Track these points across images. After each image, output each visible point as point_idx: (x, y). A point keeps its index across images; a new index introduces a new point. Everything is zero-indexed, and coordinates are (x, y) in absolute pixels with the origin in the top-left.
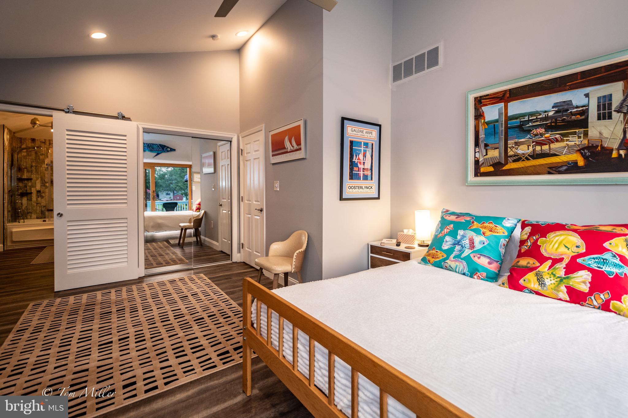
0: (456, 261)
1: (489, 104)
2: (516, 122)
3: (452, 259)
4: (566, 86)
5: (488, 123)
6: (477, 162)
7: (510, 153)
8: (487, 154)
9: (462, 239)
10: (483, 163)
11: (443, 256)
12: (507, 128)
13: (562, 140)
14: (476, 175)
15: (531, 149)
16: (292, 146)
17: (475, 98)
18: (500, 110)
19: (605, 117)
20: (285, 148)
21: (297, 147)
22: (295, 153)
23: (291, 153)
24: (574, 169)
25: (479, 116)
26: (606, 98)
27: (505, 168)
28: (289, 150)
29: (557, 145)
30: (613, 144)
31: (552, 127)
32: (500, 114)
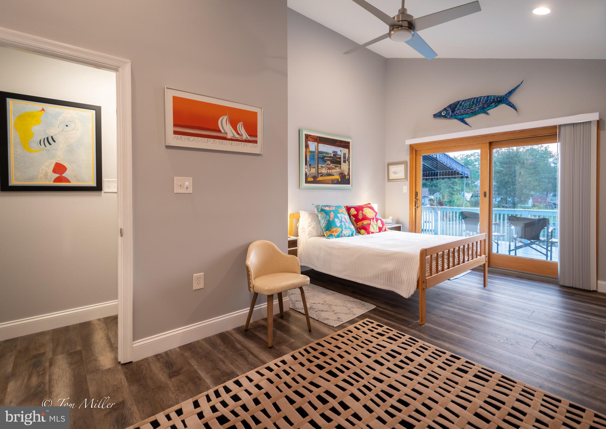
0: (346, 230)
1: (311, 141)
2: (321, 155)
3: (345, 230)
4: (336, 144)
5: (311, 152)
6: (306, 174)
7: (320, 172)
8: (310, 171)
9: (341, 218)
10: (309, 175)
11: (340, 230)
12: (318, 158)
13: (335, 169)
14: (306, 183)
15: (326, 171)
16: (238, 134)
17: (305, 134)
18: (315, 146)
19: (345, 162)
20: (220, 131)
21: (249, 138)
22: (243, 143)
23: (233, 142)
24: (338, 182)
25: (307, 146)
26: (345, 154)
27: (317, 179)
28: (229, 136)
29: (333, 171)
30: (346, 173)
31: (332, 162)
32: (316, 149)
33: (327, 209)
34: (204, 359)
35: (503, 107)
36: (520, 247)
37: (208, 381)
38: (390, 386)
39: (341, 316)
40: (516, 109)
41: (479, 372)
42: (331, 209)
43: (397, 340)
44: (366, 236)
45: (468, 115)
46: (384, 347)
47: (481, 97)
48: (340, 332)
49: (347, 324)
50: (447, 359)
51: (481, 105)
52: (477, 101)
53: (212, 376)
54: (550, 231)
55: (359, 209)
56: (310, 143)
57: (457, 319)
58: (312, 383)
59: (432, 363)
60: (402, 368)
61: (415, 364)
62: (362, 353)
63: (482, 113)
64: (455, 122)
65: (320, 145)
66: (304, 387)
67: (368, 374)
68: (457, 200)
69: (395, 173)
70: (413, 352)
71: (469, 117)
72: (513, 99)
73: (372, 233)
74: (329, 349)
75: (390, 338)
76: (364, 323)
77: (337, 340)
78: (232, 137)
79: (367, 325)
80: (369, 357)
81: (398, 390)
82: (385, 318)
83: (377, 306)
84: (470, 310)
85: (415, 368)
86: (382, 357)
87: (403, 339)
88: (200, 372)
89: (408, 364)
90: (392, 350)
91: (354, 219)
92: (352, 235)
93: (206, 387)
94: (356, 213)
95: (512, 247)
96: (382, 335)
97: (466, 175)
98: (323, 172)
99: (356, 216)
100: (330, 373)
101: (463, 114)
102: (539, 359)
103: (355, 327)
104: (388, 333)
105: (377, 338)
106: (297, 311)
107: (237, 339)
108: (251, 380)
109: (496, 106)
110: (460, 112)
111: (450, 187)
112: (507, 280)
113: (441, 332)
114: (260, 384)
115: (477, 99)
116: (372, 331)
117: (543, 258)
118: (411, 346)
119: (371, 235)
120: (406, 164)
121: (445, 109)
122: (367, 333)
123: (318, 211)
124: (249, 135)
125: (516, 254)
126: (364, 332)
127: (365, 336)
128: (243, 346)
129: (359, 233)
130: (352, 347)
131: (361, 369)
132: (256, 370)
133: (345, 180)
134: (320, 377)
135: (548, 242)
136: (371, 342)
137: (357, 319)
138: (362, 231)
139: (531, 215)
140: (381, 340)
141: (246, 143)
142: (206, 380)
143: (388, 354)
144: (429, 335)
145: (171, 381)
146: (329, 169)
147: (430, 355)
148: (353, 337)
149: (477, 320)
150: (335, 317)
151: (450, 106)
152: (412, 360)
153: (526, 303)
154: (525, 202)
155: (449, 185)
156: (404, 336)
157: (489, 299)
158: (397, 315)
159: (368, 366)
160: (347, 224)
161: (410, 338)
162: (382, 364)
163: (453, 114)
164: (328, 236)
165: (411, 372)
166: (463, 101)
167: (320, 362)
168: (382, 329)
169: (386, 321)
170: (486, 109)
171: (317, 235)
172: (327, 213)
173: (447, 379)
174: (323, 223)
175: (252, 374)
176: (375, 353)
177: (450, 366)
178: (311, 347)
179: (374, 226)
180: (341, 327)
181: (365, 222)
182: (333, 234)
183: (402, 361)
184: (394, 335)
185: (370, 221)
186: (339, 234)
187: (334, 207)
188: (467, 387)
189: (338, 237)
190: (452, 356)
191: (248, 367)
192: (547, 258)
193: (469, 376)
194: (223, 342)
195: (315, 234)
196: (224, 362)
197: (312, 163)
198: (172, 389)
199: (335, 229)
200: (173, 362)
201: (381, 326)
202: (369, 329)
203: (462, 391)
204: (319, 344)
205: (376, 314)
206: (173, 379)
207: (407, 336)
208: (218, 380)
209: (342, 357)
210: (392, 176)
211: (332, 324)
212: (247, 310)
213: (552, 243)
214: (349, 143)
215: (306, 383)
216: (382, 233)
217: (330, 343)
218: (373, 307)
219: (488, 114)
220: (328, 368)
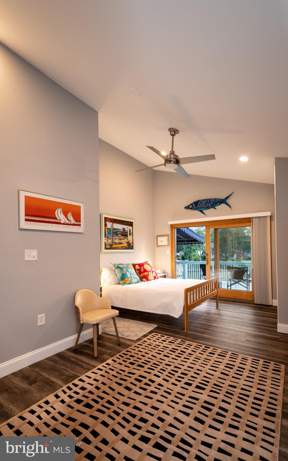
0: (134, 280)
1: (108, 221)
4: (124, 224)
5: (108, 229)
6: (105, 243)
7: (114, 242)
8: (108, 241)
9: (131, 272)
10: (107, 244)
11: (130, 280)
13: (124, 239)
14: (105, 249)
15: (118, 241)
16: (68, 220)
17: (105, 217)
18: (111, 225)
19: (130, 235)
20: (56, 219)
21: (75, 223)
22: (71, 226)
23: (65, 225)
24: (126, 248)
25: (106, 225)
26: (130, 230)
27: (113, 247)
28: (62, 222)
29: (123, 241)
30: (131, 242)
31: (122, 235)
32: (111, 227)
33: (121, 266)
34: (51, 371)
35: (223, 205)
36: (233, 284)
37: (60, 382)
38: (175, 367)
39: (137, 333)
40: (230, 207)
41: (220, 353)
42: (123, 266)
43: (174, 343)
44: (147, 282)
45: (205, 209)
46: (168, 347)
47: (212, 199)
48: (139, 343)
49: (142, 338)
50: (203, 349)
51: (212, 204)
52: (209, 201)
53: (61, 380)
54: (248, 274)
55: (141, 265)
56: (108, 223)
57: (205, 327)
58: (129, 373)
59: (195, 352)
60: (180, 357)
61: (187, 354)
62: (155, 353)
63: (213, 208)
64: (197, 212)
65: (114, 224)
66: (125, 375)
67: (161, 363)
68: (194, 256)
69: (161, 241)
70: (184, 348)
71: (205, 210)
72: (228, 201)
73: (150, 280)
74: (135, 353)
75: (170, 342)
76: (152, 336)
77: (138, 347)
78: (65, 222)
79: (155, 337)
80: (160, 354)
81: (180, 368)
82: (165, 332)
83: (158, 325)
84: (211, 322)
85: (187, 356)
86: (167, 353)
87: (178, 342)
88: (51, 378)
89: (183, 355)
90: (173, 349)
91: (138, 272)
92: (138, 282)
93: (60, 386)
94: (139, 268)
95: (229, 285)
96: (165, 341)
97: (202, 242)
98: (116, 241)
99: (139, 270)
100: (139, 366)
101: (202, 208)
102: (248, 342)
103: (148, 339)
104: (168, 339)
105: (163, 343)
106: (107, 334)
107: (70, 356)
108: (90, 378)
109: (220, 205)
110: (200, 207)
111: (189, 247)
112: (228, 303)
113: (198, 335)
114: (97, 378)
115: (210, 200)
116: (158, 340)
117: (245, 289)
118: (183, 345)
119: (149, 281)
120: (168, 236)
121: (191, 204)
122: (156, 341)
123: (115, 268)
124: (75, 221)
125: (231, 288)
126: (154, 341)
127: (155, 343)
128: (76, 359)
129: (142, 280)
130: (149, 350)
131: (157, 361)
132: (91, 371)
133: (130, 246)
134: (134, 369)
135: (247, 280)
136: (160, 346)
137: (148, 334)
138: (144, 279)
139: (238, 265)
140: (165, 344)
141: (73, 226)
142: (58, 382)
143: (170, 351)
144: (191, 338)
145: (32, 387)
146: (120, 240)
147: (194, 348)
148: (148, 344)
149: (215, 327)
150: (134, 334)
151: (194, 203)
152: (184, 352)
153: (239, 315)
154: (233, 256)
155: (189, 246)
156: (177, 340)
157: (220, 315)
158: (171, 329)
159: (160, 359)
160: (134, 276)
161: (181, 341)
162: (168, 357)
163: (196, 208)
164: (123, 284)
165: (185, 358)
166: (202, 200)
167: (131, 361)
168: (164, 338)
169: (165, 333)
170: (215, 206)
171: (114, 283)
172: (121, 269)
173: (205, 359)
174: (119, 275)
175: (89, 374)
176: (163, 351)
177: (205, 352)
178: (123, 353)
179: (151, 277)
180: (139, 340)
181: (146, 274)
182: (126, 282)
183: (179, 353)
184: (172, 340)
185: (149, 272)
186: (130, 282)
187: (125, 264)
188: (215, 361)
189: (129, 284)
190: (205, 347)
191: (84, 370)
192: (247, 289)
193: (216, 356)
194: (61, 359)
195: (113, 283)
196: (66, 370)
197: (109, 236)
198: (35, 391)
199: (127, 279)
200: (28, 376)
201: (164, 336)
202: (156, 339)
203: (213, 363)
204: (127, 351)
205: (158, 330)
206: (33, 386)
207: (180, 340)
208: (66, 381)
209: (144, 356)
210: (159, 244)
211: (132, 339)
212: (76, 336)
213: (250, 281)
214: (132, 223)
215: (126, 373)
216: (156, 280)
217: (135, 350)
218: (156, 326)
219: (215, 209)
220: (137, 363)
